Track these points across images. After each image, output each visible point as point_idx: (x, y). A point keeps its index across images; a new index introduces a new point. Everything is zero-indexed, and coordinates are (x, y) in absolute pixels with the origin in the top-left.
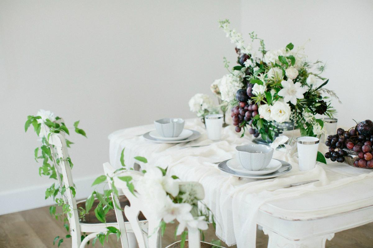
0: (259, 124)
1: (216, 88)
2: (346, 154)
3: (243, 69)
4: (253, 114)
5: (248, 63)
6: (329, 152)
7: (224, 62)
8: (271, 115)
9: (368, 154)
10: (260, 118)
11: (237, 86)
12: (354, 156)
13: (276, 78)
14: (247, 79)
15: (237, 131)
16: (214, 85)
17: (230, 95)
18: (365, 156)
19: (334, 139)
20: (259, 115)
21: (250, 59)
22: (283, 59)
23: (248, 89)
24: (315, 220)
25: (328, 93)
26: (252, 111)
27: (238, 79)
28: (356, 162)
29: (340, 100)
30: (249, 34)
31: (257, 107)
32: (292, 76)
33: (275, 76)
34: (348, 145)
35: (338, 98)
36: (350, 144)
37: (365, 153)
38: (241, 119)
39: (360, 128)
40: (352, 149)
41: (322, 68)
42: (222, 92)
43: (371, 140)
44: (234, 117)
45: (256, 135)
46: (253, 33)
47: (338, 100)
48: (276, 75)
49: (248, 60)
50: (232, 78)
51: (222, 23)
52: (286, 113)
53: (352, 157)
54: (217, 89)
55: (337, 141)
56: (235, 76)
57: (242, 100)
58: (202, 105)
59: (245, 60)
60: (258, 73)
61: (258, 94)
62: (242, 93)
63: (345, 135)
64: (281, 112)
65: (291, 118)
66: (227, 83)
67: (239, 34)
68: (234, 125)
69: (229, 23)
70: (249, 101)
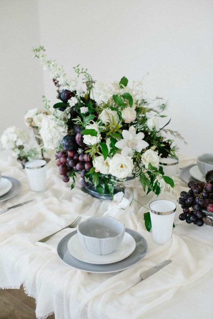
0: (95, 179)
1: (31, 122)
2: (204, 216)
3: (68, 109)
4: (86, 166)
5: (73, 102)
6: (183, 213)
7: (44, 101)
10: (95, 172)
11: (63, 132)
13: (112, 123)
14: (75, 123)
15: (65, 182)
16: (28, 119)
17: (55, 142)
19: (190, 200)
20: (95, 168)
21: (75, 97)
22: (118, 99)
23: (78, 136)
25: (172, 134)
26: (84, 163)
27: (63, 123)
29: (186, 141)
30: (74, 68)
31: (92, 159)
32: (129, 119)
33: (111, 122)
34: (209, 208)
35: (182, 138)
36: (211, 207)
38: (69, 168)
41: (163, 106)
42: (45, 138)
44: (61, 166)
45: (89, 187)
46: (78, 66)
47: (183, 141)
48: (112, 120)
49: (72, 98)
50: (56, 121)
51: (36, 51)
52: (128, 167)
54: (33, 123)
56: (59, 119)
57: (70, 150)
58: (16, 142)
59: (69, 98)
60: (91, 121)
62: (70, 141)
63: (204, 194)
64: (122, 166)
65: (134, 172)
66: (49, 127)
67: (60, 67)
68: (62, 174)
69: (44, 50)
70: (80, 151)
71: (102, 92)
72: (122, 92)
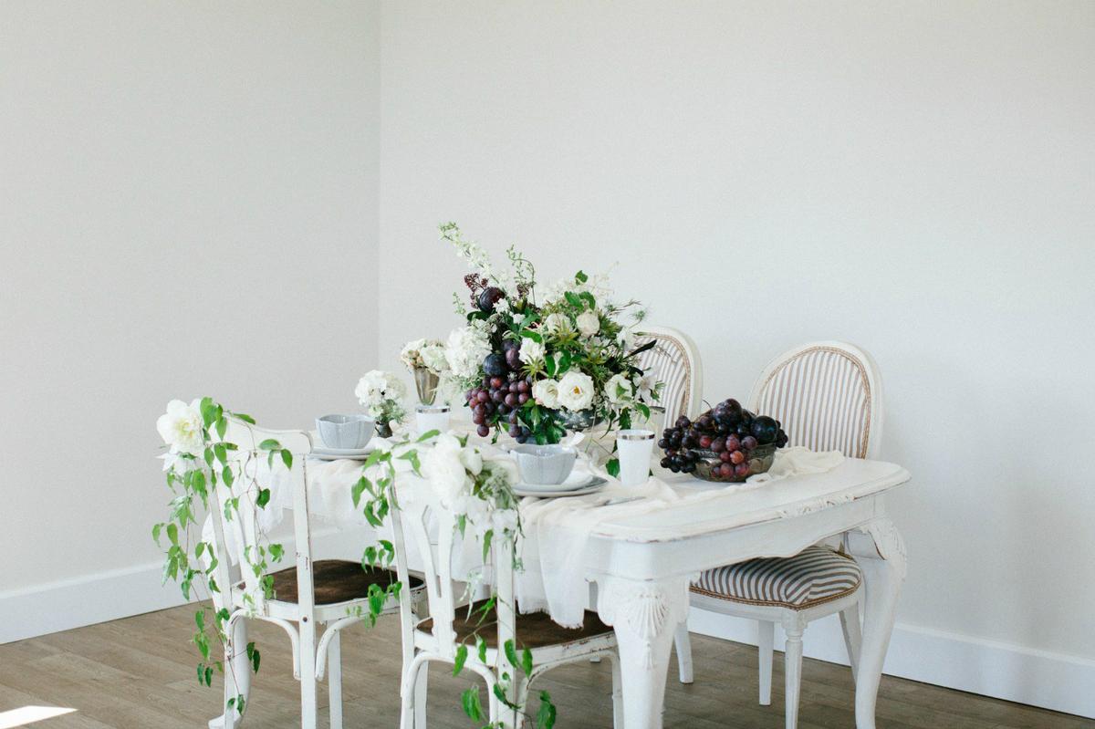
0: (535, 416)
1: (415, 359)
2: (697, 458)
3: (493, 318)
4: (521, 398)
5: (501, 306)
6: (666, 457)
7: (455, 302)
8: (559, 399)
9: (737, 452)
10: (535, 405)
11: (485, 350)
12: (710, 461)
13: (562, 331)
14: (503, 338)
15: (482, 436)
16: (410, 352)
17: (471, 365)
18: (732, 456)
19: (675, 435)
20: (535, 400)
21: (505, 299)
22: (573, 300)
23: (509, 354)
24: (679, 540)
26: (517, 393)
27: (486, 337)
28: (716, 470)
30: (506, 250)
31: (530, 386)
33: (560, 329)
34: (703, 441)
36: (705, 438)
37: (730, 453)
38: (490, 412)
39: (719, 412)
40: (708, 448)
41: (639, 314)
43: (739, 430)
44: (477, 408)
45: (522, 438)
46: (512, 250)
48: (562, 327)
49: (501, 300)
50: (475, 333)
51: (444, 230)
52: (585, 392)
53: (707, 463)
55: (681, 437)
56: (479, 330)
57: (496, 375)
58: (385, 394)
59: (496, 300)
61: (532, 360)
62: (496, 361)
63: (694, 427)
64: (577, 391)
65: (594, 403)
66: (463, 343)
67: (484, 252)
68: (476, 422)
69: (457, 229)
70: (512, 376)
71: (547, 291)
72: (577, 291)
